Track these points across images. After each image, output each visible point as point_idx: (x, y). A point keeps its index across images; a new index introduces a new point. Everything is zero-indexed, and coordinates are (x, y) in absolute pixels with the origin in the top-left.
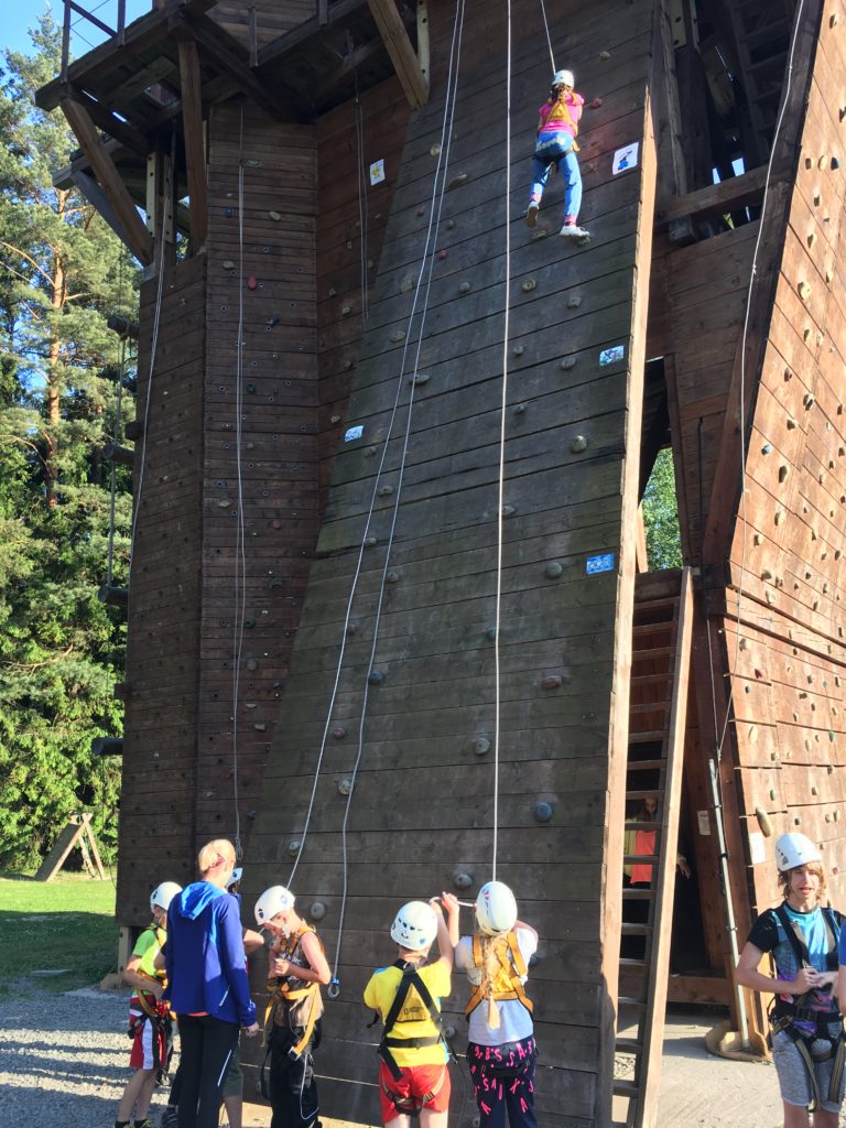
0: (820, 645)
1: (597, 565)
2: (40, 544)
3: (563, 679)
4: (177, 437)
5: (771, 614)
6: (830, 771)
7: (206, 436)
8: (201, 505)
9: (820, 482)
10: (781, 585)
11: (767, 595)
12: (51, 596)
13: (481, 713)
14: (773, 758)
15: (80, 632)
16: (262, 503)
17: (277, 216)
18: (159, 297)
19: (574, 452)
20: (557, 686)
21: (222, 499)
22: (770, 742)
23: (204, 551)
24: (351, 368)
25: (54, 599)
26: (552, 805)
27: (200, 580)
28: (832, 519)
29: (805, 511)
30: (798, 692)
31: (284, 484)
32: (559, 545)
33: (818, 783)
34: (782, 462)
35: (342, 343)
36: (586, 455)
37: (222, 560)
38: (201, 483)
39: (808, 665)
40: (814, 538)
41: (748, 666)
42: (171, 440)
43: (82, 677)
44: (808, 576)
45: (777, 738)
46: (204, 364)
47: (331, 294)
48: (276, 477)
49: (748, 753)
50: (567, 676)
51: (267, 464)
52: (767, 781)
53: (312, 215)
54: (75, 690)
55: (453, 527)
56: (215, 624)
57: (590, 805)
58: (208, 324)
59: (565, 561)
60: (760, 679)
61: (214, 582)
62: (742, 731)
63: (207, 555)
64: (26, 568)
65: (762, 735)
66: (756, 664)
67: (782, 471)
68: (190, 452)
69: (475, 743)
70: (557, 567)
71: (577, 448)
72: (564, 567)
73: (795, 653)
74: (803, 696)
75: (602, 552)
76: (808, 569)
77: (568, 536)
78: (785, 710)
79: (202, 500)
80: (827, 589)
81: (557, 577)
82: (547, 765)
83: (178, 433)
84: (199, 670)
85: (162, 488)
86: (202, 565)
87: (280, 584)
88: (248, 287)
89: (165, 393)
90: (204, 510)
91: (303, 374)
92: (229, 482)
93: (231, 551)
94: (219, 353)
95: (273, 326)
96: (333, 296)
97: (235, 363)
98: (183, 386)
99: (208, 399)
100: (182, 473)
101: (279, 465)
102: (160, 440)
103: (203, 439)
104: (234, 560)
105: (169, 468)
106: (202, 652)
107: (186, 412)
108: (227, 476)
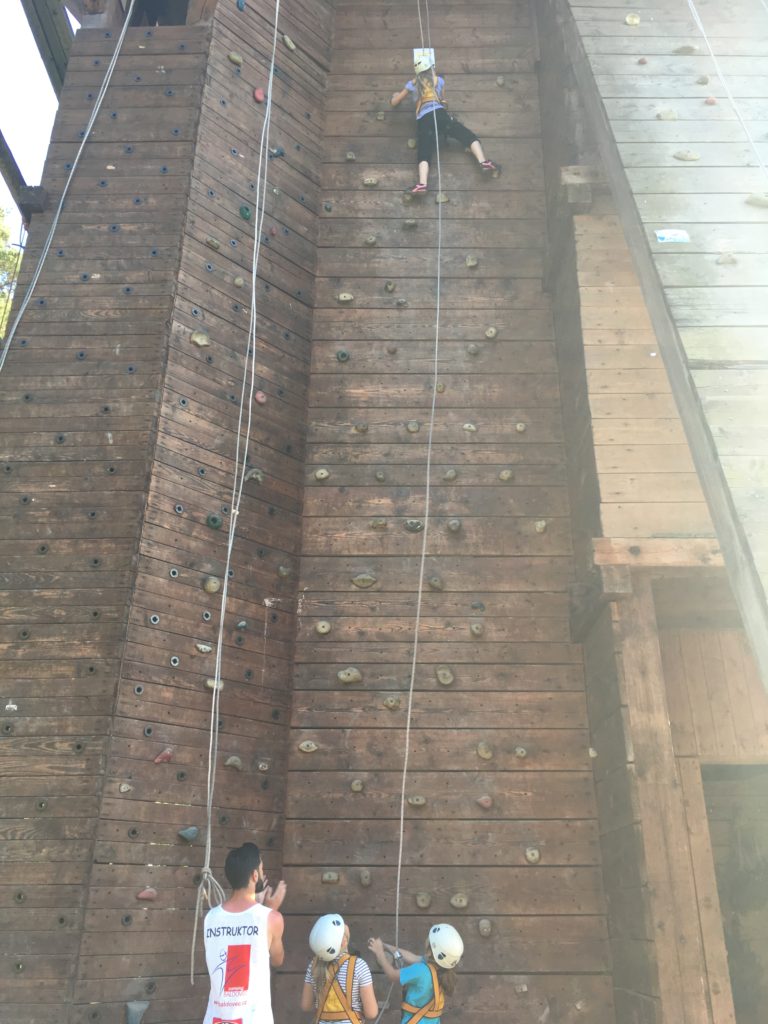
7: (185, 242)
8: (168, 328)
16: (244, 361)
17: (291, 44)
21: (197, 332)
27: (154, 434)
31: (272, 350)
35: (361, 215)
38: (172, 300)
42: (114, 228)
46: (192, 152)
47: (349, 157)
48: (264, 337)
53: (324, 69)
56: (167, 506)
58: (203, 109)
79: (169, 322)
83: (132, 223)
84: (135, 572)
85: (85, 288)
86: (159, 411)
87: (260, 479)
88: (254, 97)
89: (110, 167)
90: (172, 337)
91: (303, 229)
92: (207, 315)
93: (200, 409)
94: (211, 150)
95: (276, 156)
96: (350, 161)
97: (230, 172)
98: (149, 167)
99: (193, 196)
100: (134, 276)
101: (268, 324)
102: (88, 224)
103: (181, 242)
104: (203, 424)
105: (103, 265)
106: (143, 545)
107: (152, 201)
108: (205, 306)
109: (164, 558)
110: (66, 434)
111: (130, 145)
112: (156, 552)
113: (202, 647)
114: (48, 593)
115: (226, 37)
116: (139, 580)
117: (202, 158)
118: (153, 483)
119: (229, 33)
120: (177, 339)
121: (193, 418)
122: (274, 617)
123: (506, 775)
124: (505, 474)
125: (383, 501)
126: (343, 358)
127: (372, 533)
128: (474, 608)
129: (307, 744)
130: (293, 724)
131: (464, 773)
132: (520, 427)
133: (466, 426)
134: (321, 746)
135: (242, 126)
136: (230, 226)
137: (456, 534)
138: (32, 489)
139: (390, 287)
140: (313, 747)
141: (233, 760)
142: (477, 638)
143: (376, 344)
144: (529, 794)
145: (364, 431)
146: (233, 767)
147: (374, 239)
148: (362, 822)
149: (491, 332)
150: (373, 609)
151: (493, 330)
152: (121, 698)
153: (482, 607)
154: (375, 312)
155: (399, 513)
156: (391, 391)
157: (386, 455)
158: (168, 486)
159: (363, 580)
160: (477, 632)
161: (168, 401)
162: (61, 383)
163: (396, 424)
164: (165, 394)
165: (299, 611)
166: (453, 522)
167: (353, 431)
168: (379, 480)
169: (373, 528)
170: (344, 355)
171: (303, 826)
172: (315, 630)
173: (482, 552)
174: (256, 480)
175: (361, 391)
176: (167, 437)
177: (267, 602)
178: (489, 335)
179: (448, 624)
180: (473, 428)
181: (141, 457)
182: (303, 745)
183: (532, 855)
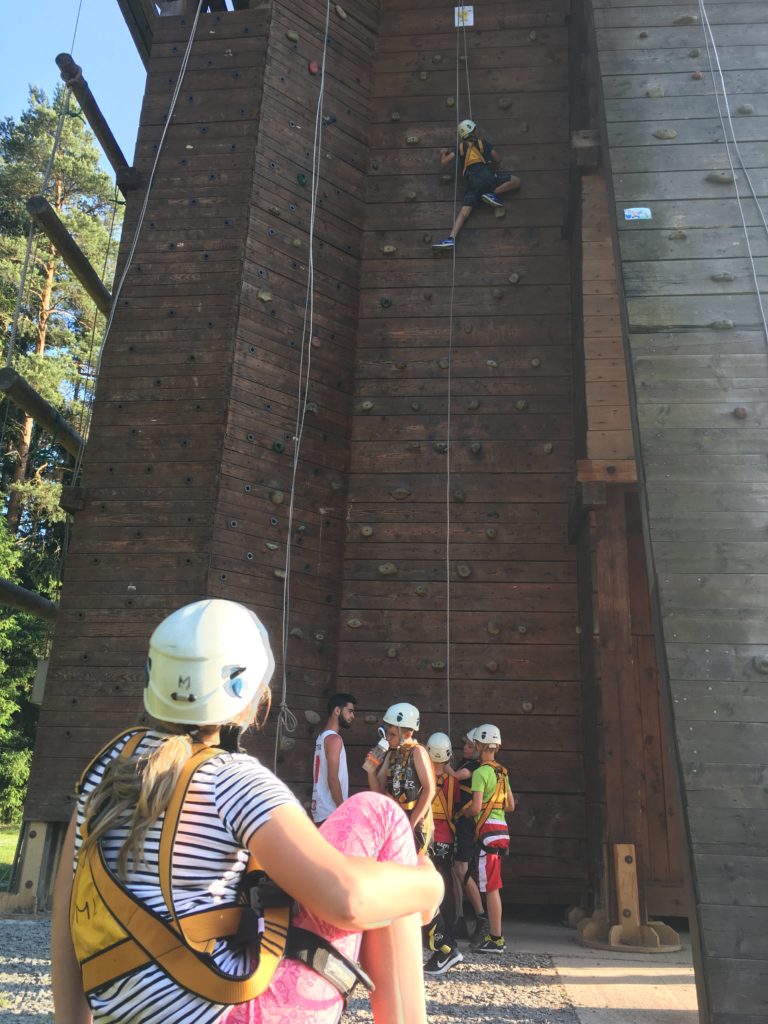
4: (205, 201)
7: (252, 211)
8: (239, 288)
17: (342, 13)
21: (262, 291)
24: (413, 201)
27: (230, 377)
31: (326, 300)
35: (403, 172)
37: (254, 362)
38: (241, 263)
42: (194, 202)
46: (256, 129)
47: (394, 117)
48: (319, 289)
53: (373, 32)
58: (265, 88)
61: (245, 385)
79: (239, 283)
83: (208, 197)
84: (218, 487)
85: (172, 256)
86: (233, 359)
87: (315, 411)
88: (309, 70)
89: (189, 147)
90: (242, 296)
91: (353, 189)
92: (271, 274)
93: (266, 355)
94: (273, 125)
95: (329, 123)
96: (396, 121)
97: (289, 144)
98: (221, 145)
99: (257, 170)
100: (210, 244)
101: (322, 277)
102: (174, 199)
103: (248, 212)
104: (268, 367)
105: (187, 235)
106: (223, 466)
107: (224, 176)
108: (269, 266)
109: (240, 476)
110: (162, 379)
111: (204, 126)
112: (233, 472)
113: (271, 545)
114: (153, 504)
115: (284, 16)
116: (221, 494)
117: (264, 133)
118: (230, 418)
119: (287, 13)
120: (246, 297)
121: (261, 364)
122: (328, 523)
123: (509, 647)
124: (520, 404)
125: (418, 427)
126: (386, 304)
127: (408, 455)
128: (489, 515)
129: (354, 621)
130: (343, 606)
131: (476, 646)
132: (535, 362)
133: (489, 362)
134: (365, 623)
135: (299, 99)
136: (288, 193)
137: (478, 454)
138: (139, 424)
139: (428, 239)
140: (359, 623)
141: (296, 631)
142: (492, 540)
143: (414, 291)
144: (527, 661)
145: (403, 368)
146: (296, 636)
147: (414, 195)
148: (395, 680)
149: (514, 277)
150: (407, 516)
151: (516, 276)
152: (210, 582)
153: (496, 515)
154: (414, 262)
155: (431, 438)
156: (427, 332)
157: (422, 388)
158: (242, 419)
159: (400, 493)
160: (490, 535)
161: (240, 350)
162: (157, 336)
163: (429, 362)
164: (238, 344)
165: (348, 518)
166: (475, 445)
167: (394, 368)
168: (414, 409)
169: (409, 450)
170: (387, 302)
171: (350, 682)
172: (361, 533)
173: (499, 470)
174: (312, 412)
175: (401, 333)
176: (240, 379)
177: (322, 511)
178: (512, 280)
179: (468, 529)
180: (495, 364)
181: (220, 396)
182: (351, 622)
183: (527, 706)
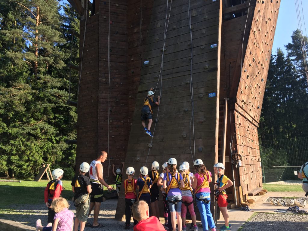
0: (251, 119)
1: (211, 95)
2: (34, 91)
3: (204, 121)
4: (91, 62)
5: (242, 110)
6: (252, 149)
7: (99, 62)
8: (98, 80)
9: (254, 80)
10: (245, 104)
11: (243, 106)
12: (38, 106)
13: (184, 129)
14: (242, 144)
15: (45, 116)
16: (113, 80)
17: (117, 5)
18: (86, 25)
19: (205, 69)
20: (203, 122)
21: (103, 78)
22: (242, 140)
23: (99, 92)
24: (137, 46)
25: (39, 106)
26: (202, 148)
27: (98, 99)
28: (255, 89)
29: (251, 86)
30: (247, 130)
31: (119, 75)
32: (202, 90)
33: (250, 151)
34: (248, 74)
35: (134, 40)
36: (208, 70)
37: (103, 94)
38: (98, 74)
39: (248, 124)
40: (252, 93)
41: (238, 122)
42: (89, 63)
43: (45, 128)
44: (250, 102)
45: (243, 139)
46: (99, 43)
47: (131, 26)
48: (117, 74)
49: (238, 142)
50: (205, 120)
51: (115, 70)
52: (241, 149)
53: (126, 5)
54: (43, 132)
55: (174, 86)
56: (102, 110)
57: (211, 148)
58: (100, 33)
59: (203, 94)
60: (240, 125)
61: (101, 100)
62: (237, 136)
63: (100, 93)
64: (30, 98)
65: (241, 138)
66: (240, 122)
67: (248, 76)
68: (95, 66)
69: (183, 136)
70: (201, 95)
71: (206, 68)
72: (203, 96)
73: (246, 120)
74: (248, 131)
75: (213, 92)
76: (250, 101)
77: (204, 88)
78: (244, 134)
79: (98, 79)
80: (253, 106)
81: (202, 98)
82: (201, 140)
85: (87, 75)
86: (98, 95)
87: (118, 101)
88: (110, 23)
89: (88, 50)
91: (124, 47)
92: (105, 74)
93: (106, 92)
94: (102, 41)
95: (116, 34)
97: (107, 43)
98: (93, 49)
99: (100, 53)
100: (93, 71)
101: (118, 71)
102: (86, 63)
104: (106, 95)
105: (89, 70)
107: (94, 56)
110: (87, 101)
111: (90, 45)
112: (101, 118)
114: (88, 127)
115: (102, 13)
116: (99, 123)
118: (99, 107)
120: (100, 81)
122: (124, 124)
136: (107, 55)
138: (85, 111)
143: (138, 68)
152: (98, 141)
154: (137, 61)
162: (86, 93)
170: (133, 72)
175: (136, 79)
177: (122, 122)
